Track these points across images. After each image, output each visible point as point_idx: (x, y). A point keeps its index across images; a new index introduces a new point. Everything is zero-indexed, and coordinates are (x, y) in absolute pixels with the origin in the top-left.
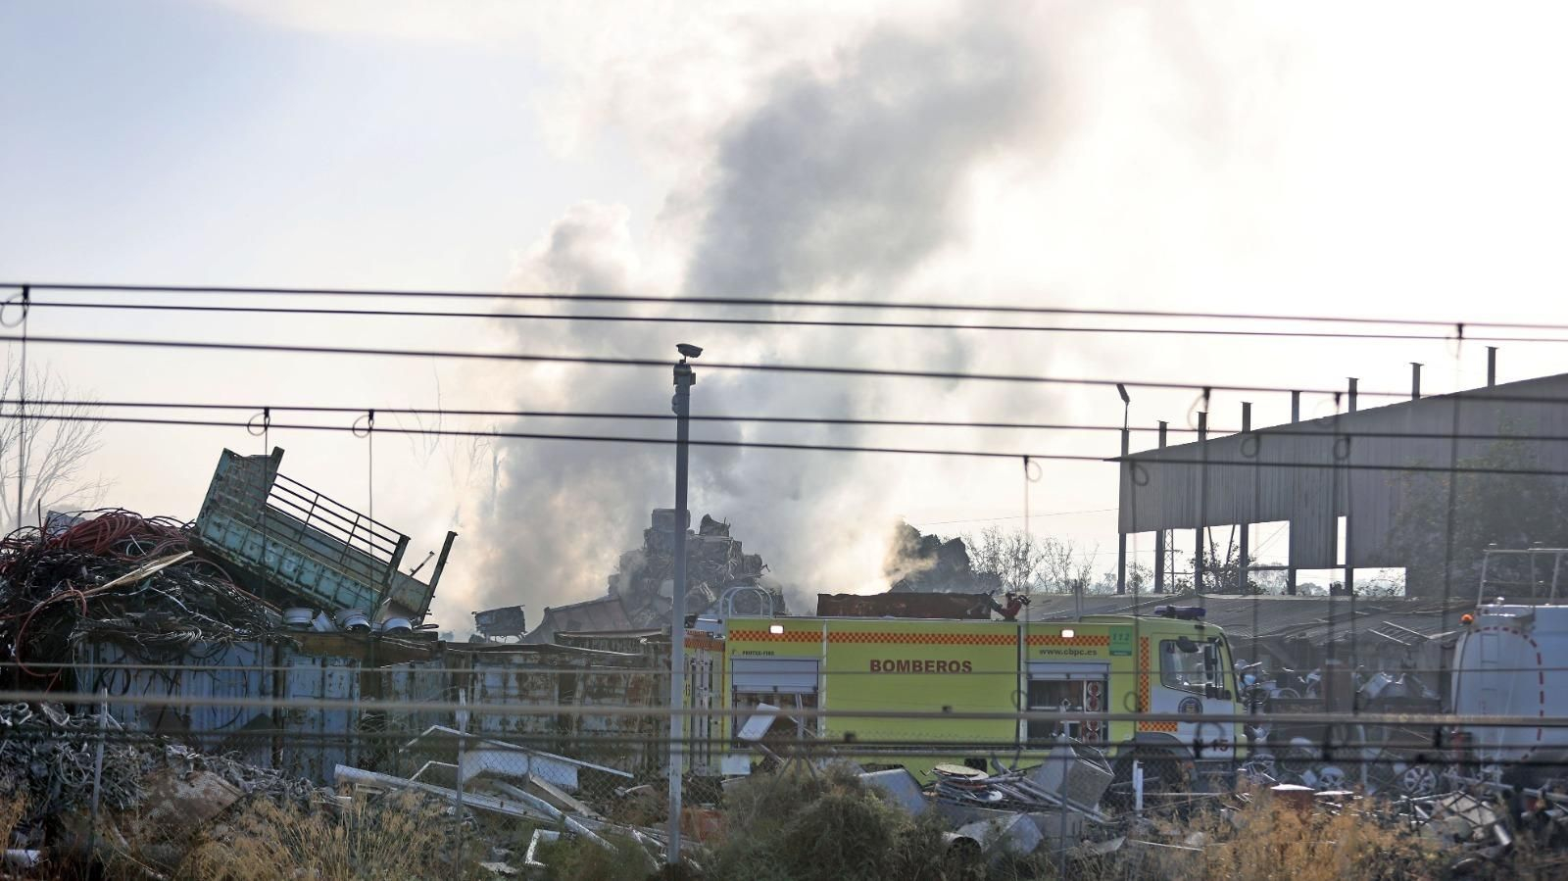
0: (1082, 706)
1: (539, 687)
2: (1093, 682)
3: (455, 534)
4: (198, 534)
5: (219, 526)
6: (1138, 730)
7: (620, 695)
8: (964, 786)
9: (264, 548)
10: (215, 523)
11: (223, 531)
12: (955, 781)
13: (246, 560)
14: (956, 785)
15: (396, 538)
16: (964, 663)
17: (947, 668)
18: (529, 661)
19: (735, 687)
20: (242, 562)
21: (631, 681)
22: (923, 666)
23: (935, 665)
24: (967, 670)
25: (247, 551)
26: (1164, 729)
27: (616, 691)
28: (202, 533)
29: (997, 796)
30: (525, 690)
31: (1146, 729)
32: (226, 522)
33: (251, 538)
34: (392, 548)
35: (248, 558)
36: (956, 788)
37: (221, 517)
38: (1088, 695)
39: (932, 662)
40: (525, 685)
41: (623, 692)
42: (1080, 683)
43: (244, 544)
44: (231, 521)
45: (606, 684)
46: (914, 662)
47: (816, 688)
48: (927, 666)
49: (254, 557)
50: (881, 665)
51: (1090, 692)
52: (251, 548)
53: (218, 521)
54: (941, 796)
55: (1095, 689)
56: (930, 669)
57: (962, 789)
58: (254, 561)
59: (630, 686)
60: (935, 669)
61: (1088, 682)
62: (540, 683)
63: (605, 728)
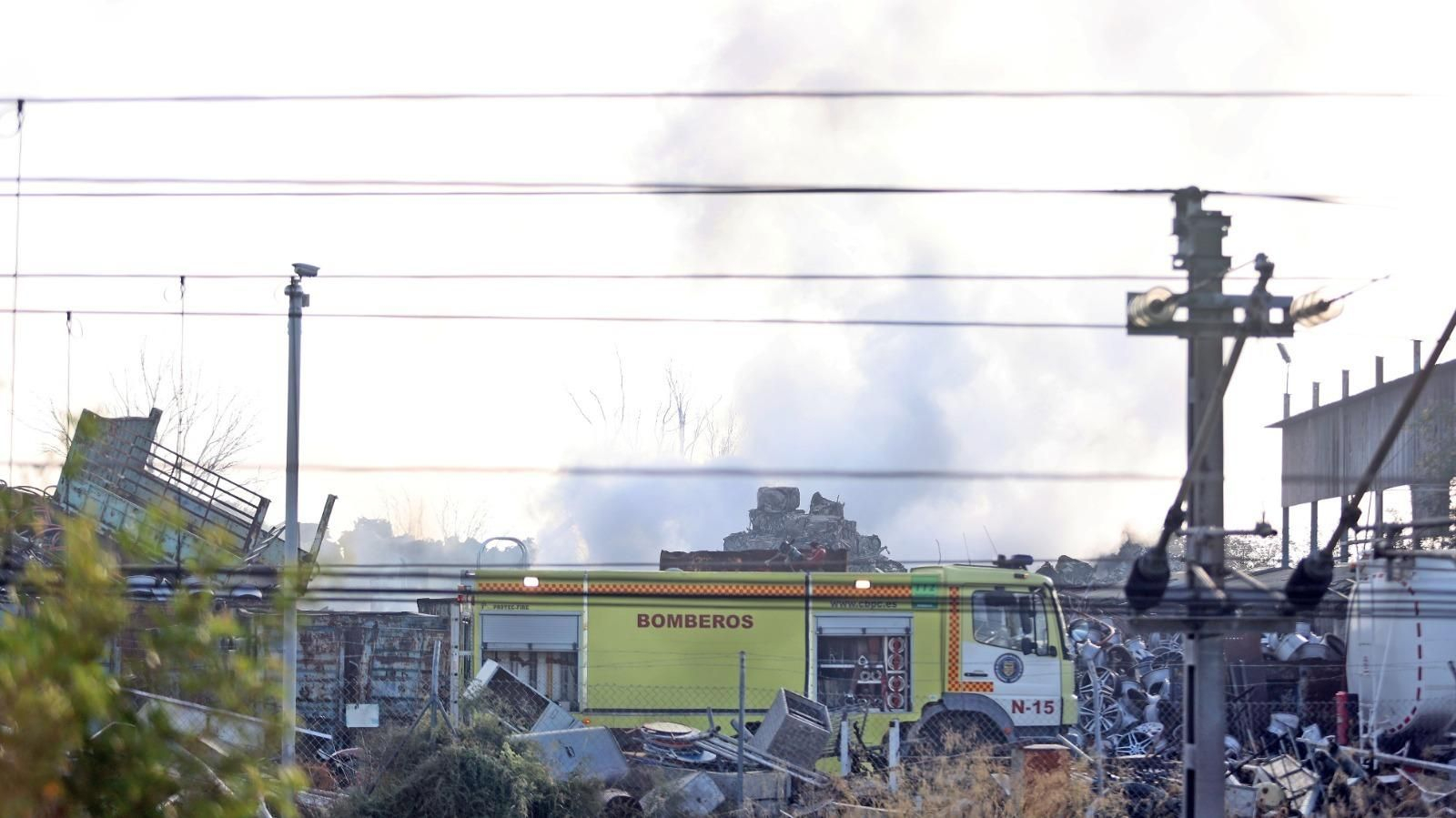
0: (884, 664)
1: (324, 652)
2: (896, 637)
3: (335, 497)
4: (58, 500)
5: (79, 491)
6: (946, 691)
7: (413, 660)
8: (667, 745)
9: (124, 515)
10: (75, 489)
11: (83, 496)
12: (659, 740)
13: (106, 528)
14: (660, 744)
15: (257, 502)
16: (744, 619)
17: (724, 622)
18: (317, 624)
19: (485, 645)
20: (103, 529)
21: (426, 643)
22: (698, 621)
23: (711, 619)
24: (747, 624)
25: (108, 519)
26: (971, 690)
27: (411, 655)
28: (62, 499)
29: (708, 757)
30: (310, 654)
31: (957, 689)
32: (86, 487)
33: (112, 504)
34: (252, 511)
35: (109, 525)
36: (659, 747)
37: (82, 482)
38: (890, 653)
39: (708, 616)
40: (309, 649)
41: (418, 656)
42: (880, 639)
43: (105, 509)
44: (91, 486)
45: (398, 648)
46: (687, 617)
47: (575, 645)
48: (701, 621)
49: (115, 524)
50: (650, 620)
51: (892, 649)
52: (112, 515)
53: (79, 486)
54: (649, 756)
55: (897, 645)
56: (705, 624)
57: (667, 748)
58: (114, 528)
59: (425, 649)
60: (711, 623)
61: (890, 638)
62: (325, 646)
63: (397, 695)
